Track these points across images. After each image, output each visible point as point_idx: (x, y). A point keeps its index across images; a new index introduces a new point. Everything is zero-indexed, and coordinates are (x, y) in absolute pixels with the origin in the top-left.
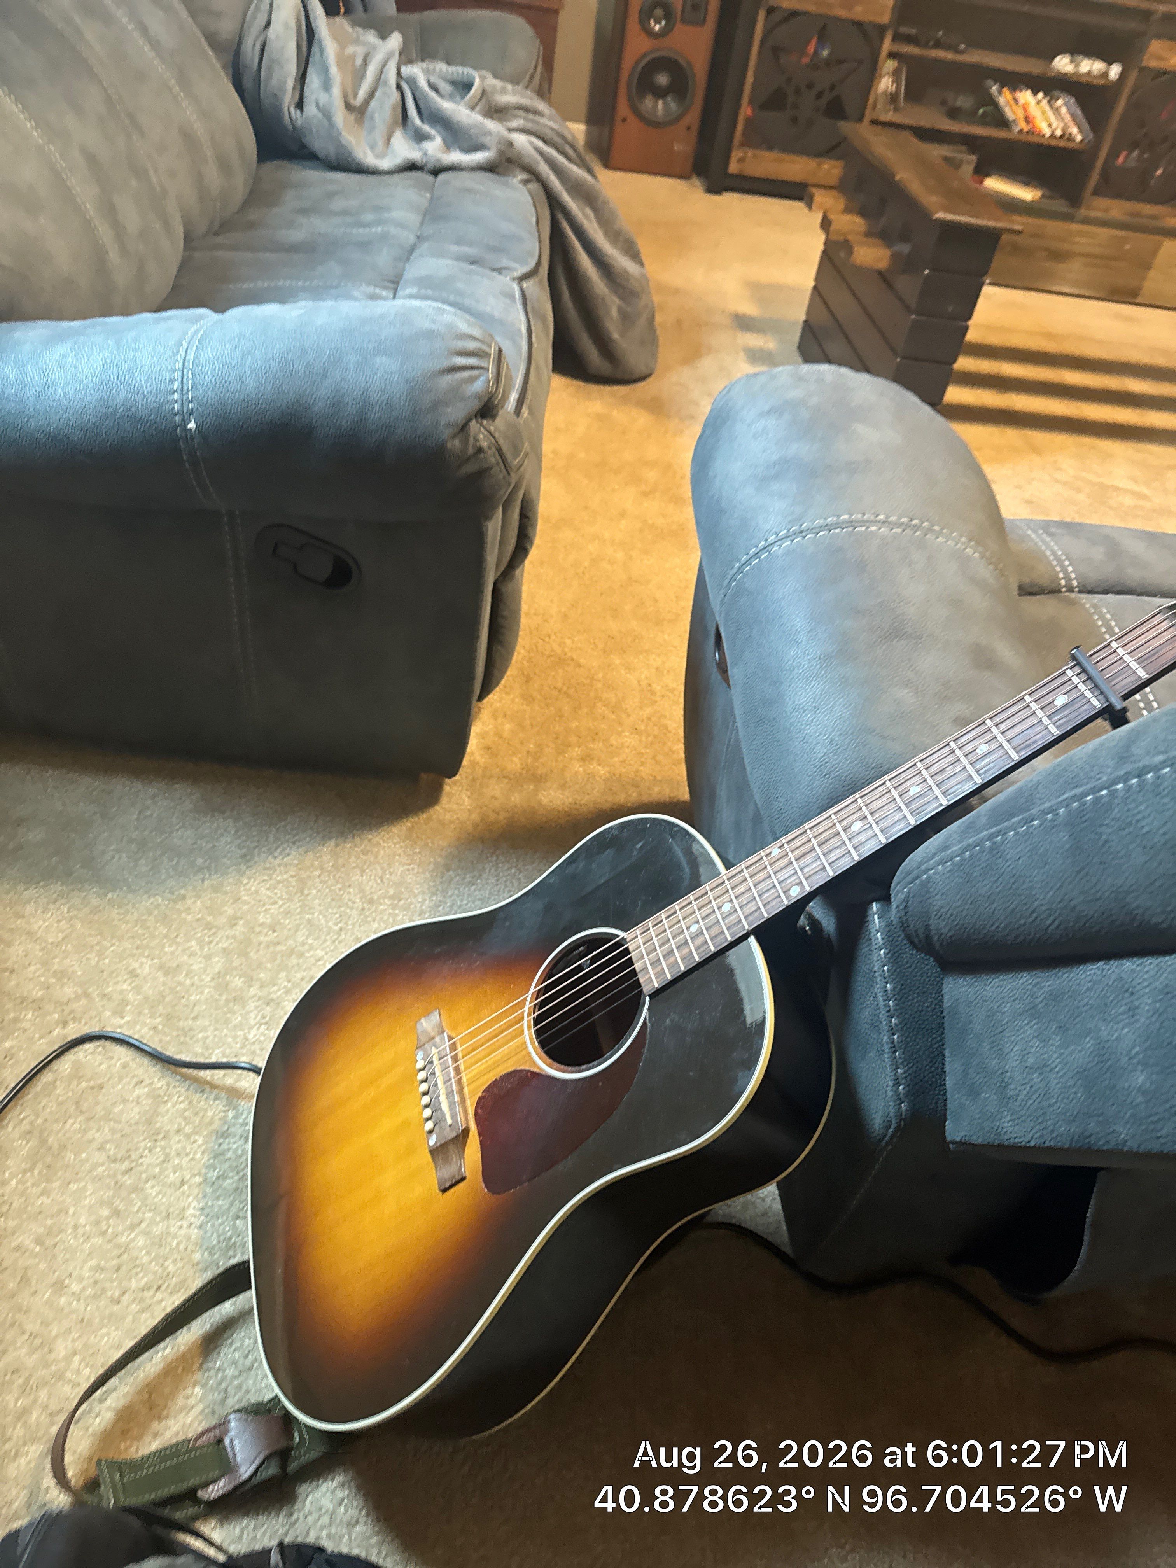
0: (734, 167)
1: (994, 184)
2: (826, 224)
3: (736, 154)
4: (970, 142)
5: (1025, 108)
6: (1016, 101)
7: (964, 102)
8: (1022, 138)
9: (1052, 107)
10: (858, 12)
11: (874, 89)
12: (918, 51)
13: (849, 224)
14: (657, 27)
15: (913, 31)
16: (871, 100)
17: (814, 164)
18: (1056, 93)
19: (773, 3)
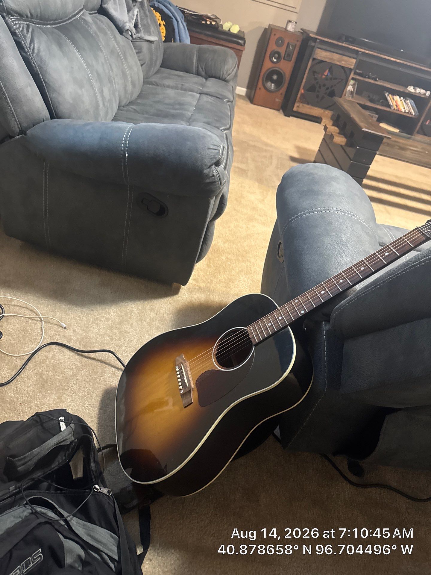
0: (295, 109)
1: (383, 125)
2: (326, 128)
3: (296, 104)
4: (376, 111)
5: (396, 102)
6: (393, 99)
7: (375, 97)
8: (395, 111)
9: (405, 102)
10: (343, 64)
11: (345, 89)
12: (361, 79)
13: (333, 129)
14: (275, 60)
15: (361, 72)
16: (345, 92)
17: (322, 111)
18: (408, 98)
19: (315, 57)
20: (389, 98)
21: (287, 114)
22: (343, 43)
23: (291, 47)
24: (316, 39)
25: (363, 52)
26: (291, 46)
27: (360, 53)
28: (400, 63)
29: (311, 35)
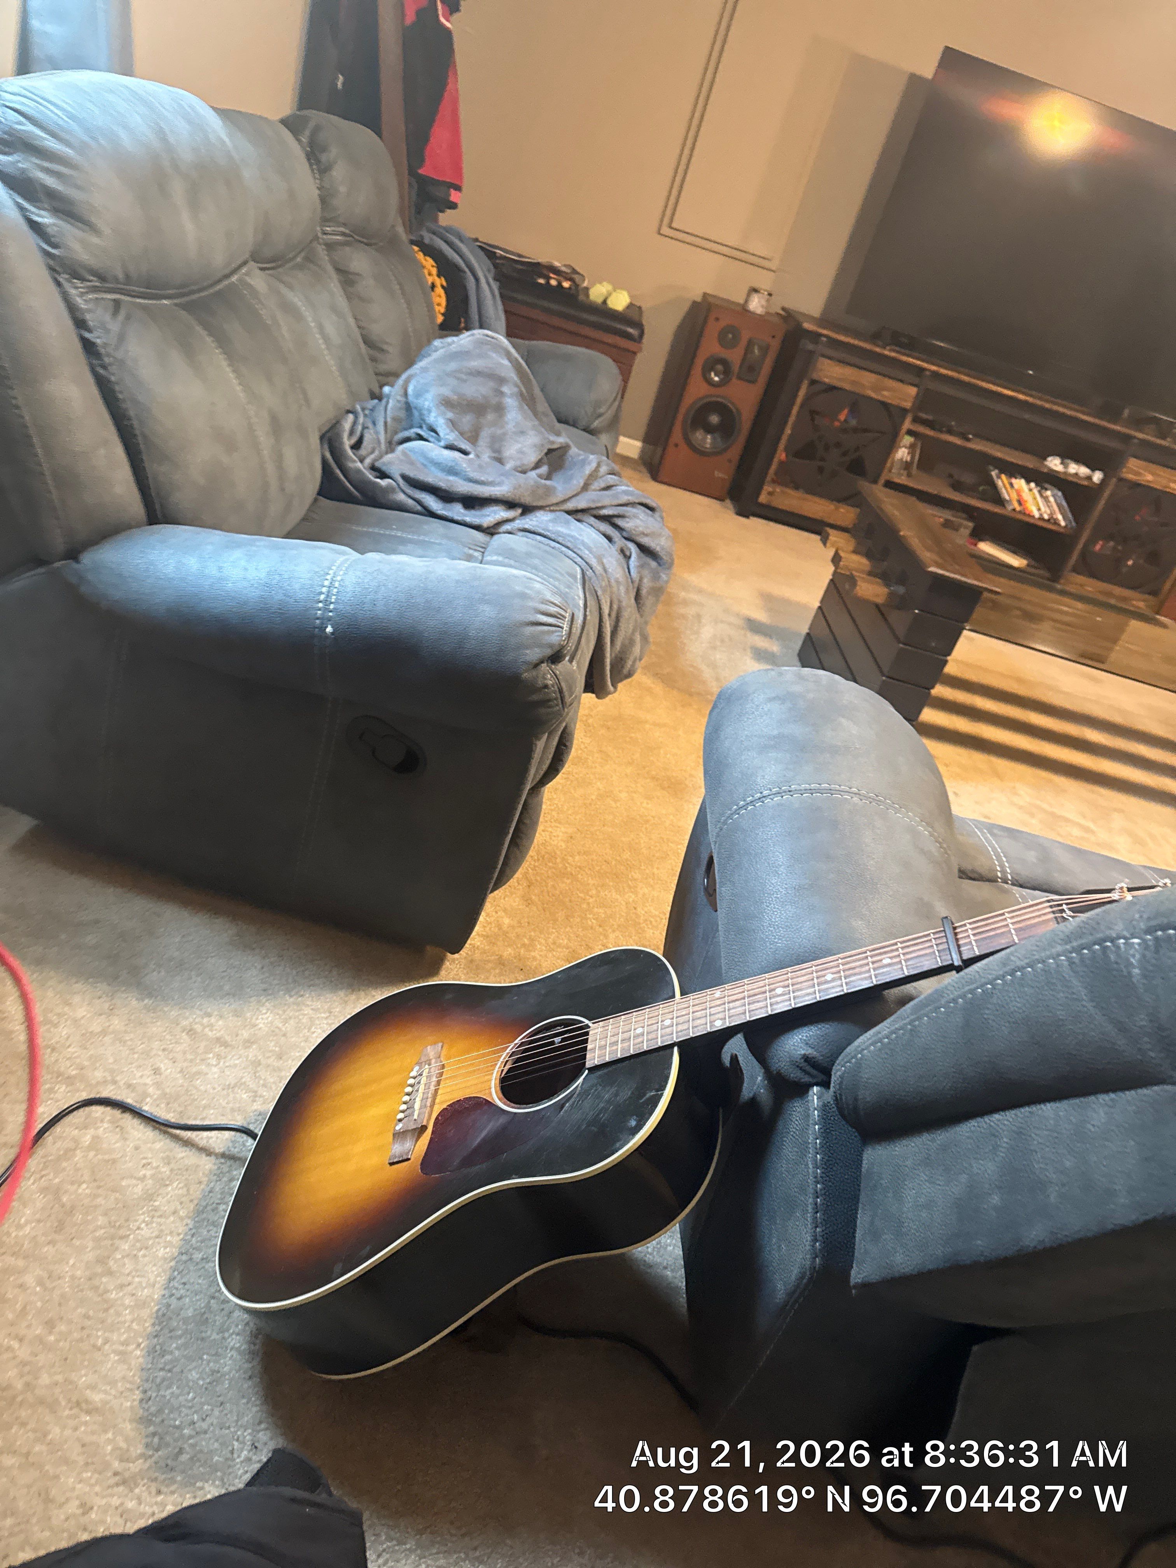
0: (763, 498)
1: (986, 548)
2: (836, 559)
3: (767, 488)
4: (969, 512)
5: (1019, 493)
6: (1011, 485)
7: (968, 478)
8: (1013, 515)
9: (1041, 495)
10: (886, 396)
11: (891, 456)
12: (931, 433)
13: (856, 562)
14: (716, 379)
15: (930, 417)
16: (888, 465)
17: (832, 507)
18: (1047, 486)
19: (815, 376)
20: (1002, 482)
21: (743, 512)
22: (885, 348)
23: (756, 351)
24: (821, 335)
25: (933, 372)
26: (756, 347)
27: (928, 373)
28: (1026, 402)
29: (806, 325)
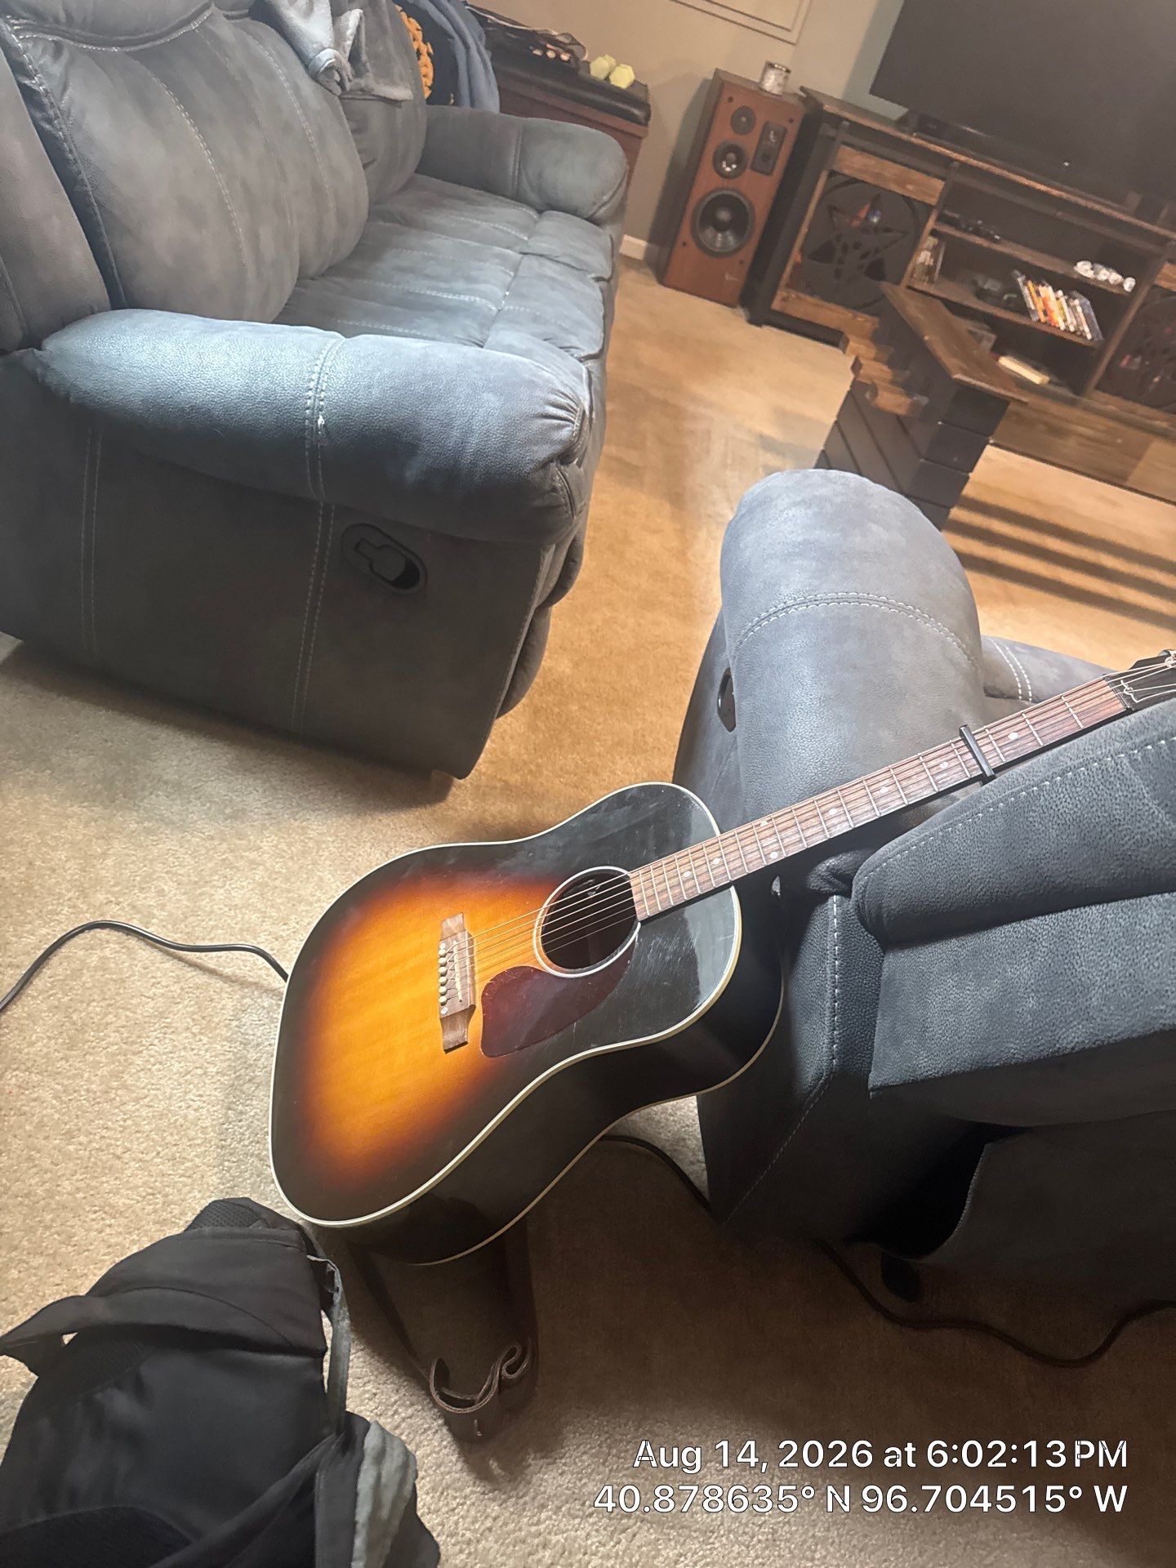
0: (776, 305)
1: (1007, 363)
2: (856, 367)
3: (781, 294)
5: (1045, 302)
6: (1038, 293)
7: (991, 285)
8: (1040, 327)
9: (1069, 305)
10: (910, 190)
11: (913, 260)
12: (958, 234)
13: (877, 371)
14: (728, 169)
15: (957, 216)
16: (910, 268)
17: (850, 315)
18: (1075, 293)
19: (835, 168)
20: (1028, 290)
21: (755, 320)
22: (911, 135)
23: (772, 136)
24: (841, 119)
25: (963, 164)
26: (772, 133)
27: (956, 164)
28: (1059, 199)
29: (828, 107)
